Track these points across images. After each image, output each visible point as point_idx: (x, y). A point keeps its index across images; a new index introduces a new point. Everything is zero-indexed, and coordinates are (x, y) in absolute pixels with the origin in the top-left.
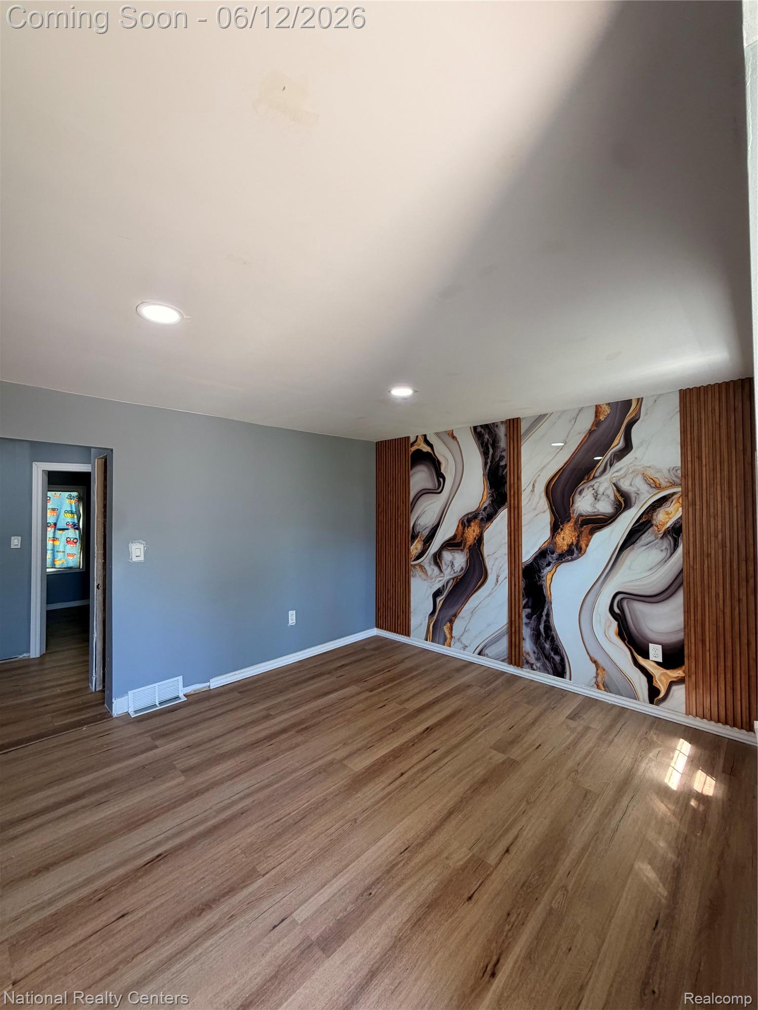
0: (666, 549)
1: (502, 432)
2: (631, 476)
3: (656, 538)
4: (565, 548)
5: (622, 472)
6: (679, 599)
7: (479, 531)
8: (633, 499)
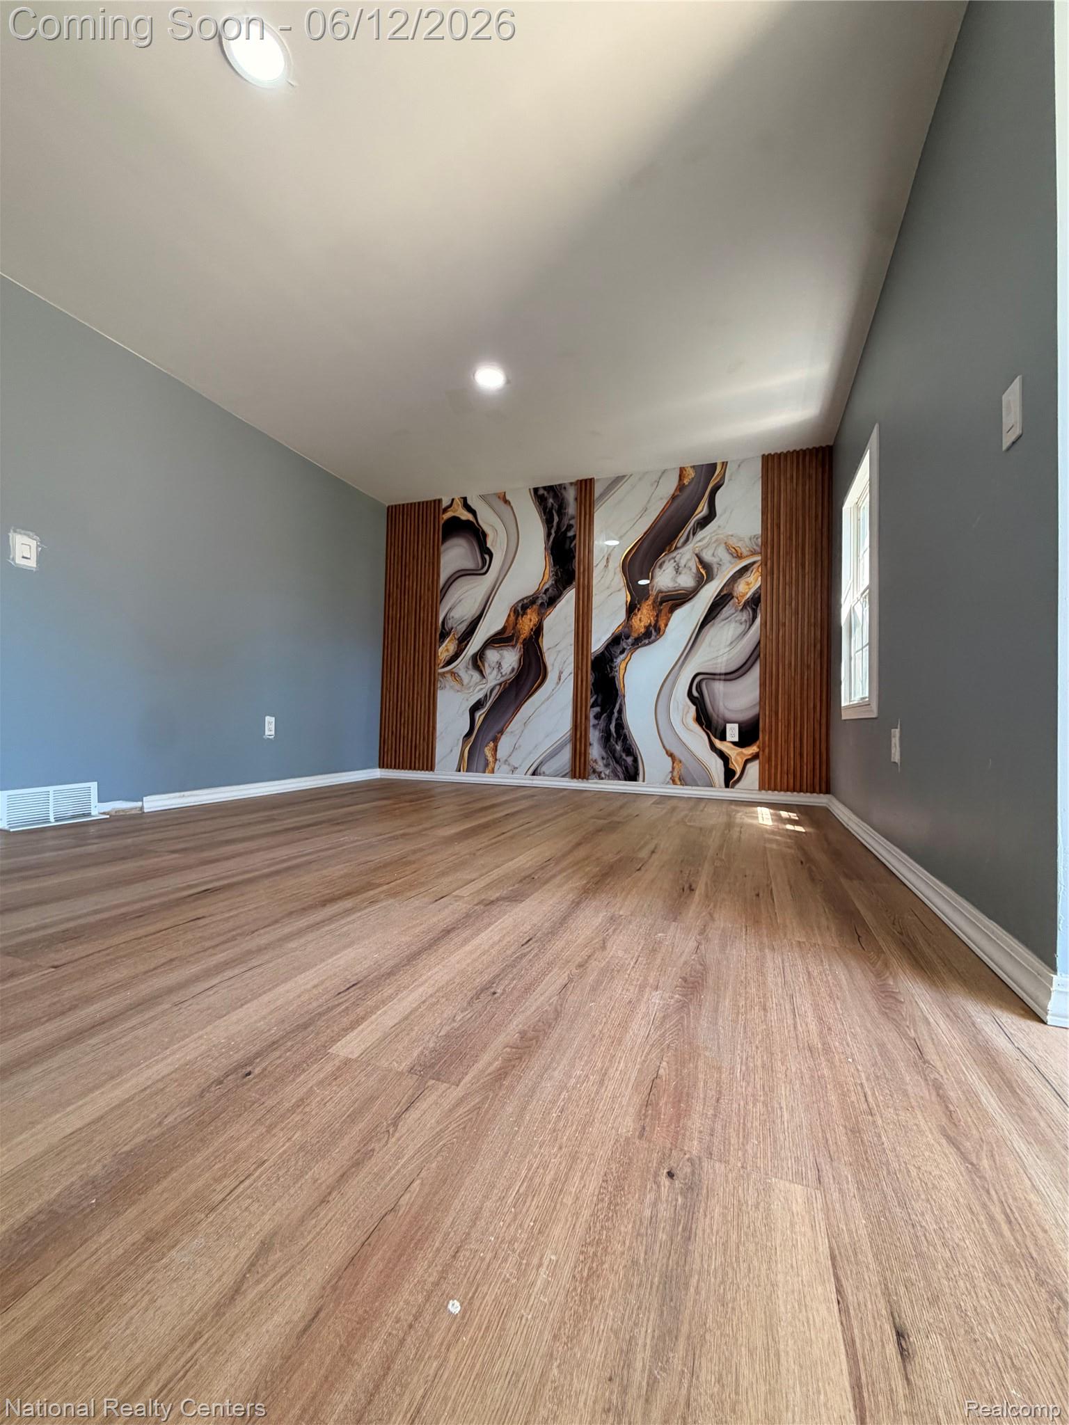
0: (746, 621)
1: (571, 495)
2: (715, 545)
3: (736, 611)
4: (643, 630)
5: (706, 540)
6: (755, 673)
7: (537, 619)
8: (715, 570)
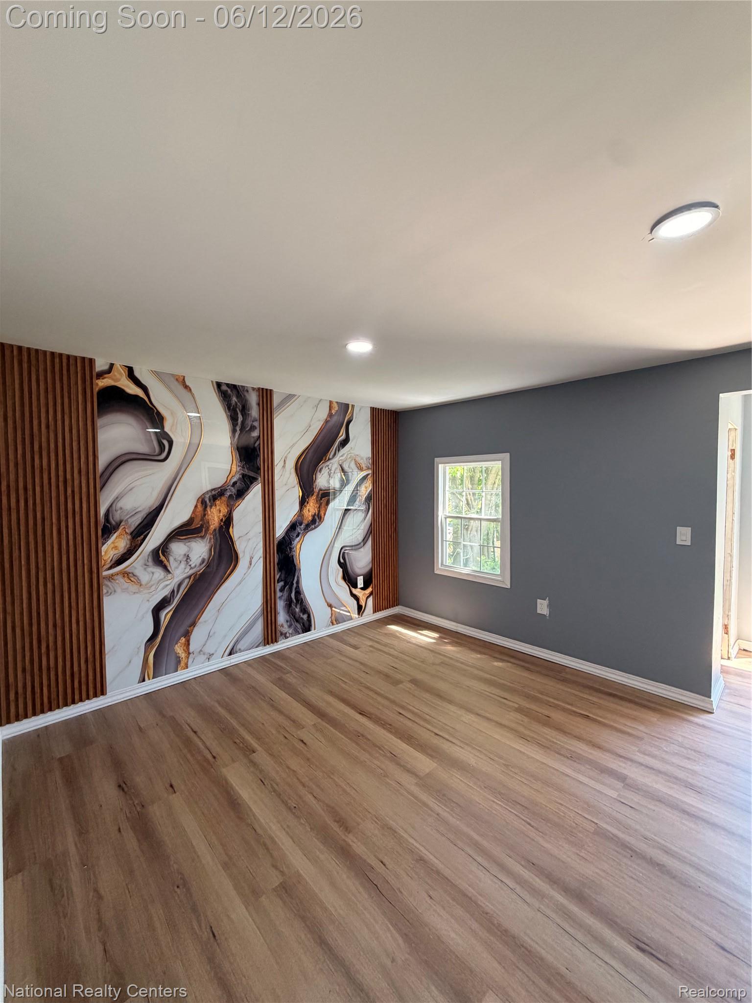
0: (365, 511)
1: (253, 399)
2: (349, 460)
4: (310, 518)
5: (345, 455)
6: (369, 543)
7: (226, 511)
8: (350, 477)
